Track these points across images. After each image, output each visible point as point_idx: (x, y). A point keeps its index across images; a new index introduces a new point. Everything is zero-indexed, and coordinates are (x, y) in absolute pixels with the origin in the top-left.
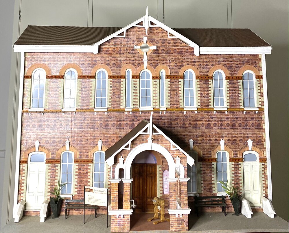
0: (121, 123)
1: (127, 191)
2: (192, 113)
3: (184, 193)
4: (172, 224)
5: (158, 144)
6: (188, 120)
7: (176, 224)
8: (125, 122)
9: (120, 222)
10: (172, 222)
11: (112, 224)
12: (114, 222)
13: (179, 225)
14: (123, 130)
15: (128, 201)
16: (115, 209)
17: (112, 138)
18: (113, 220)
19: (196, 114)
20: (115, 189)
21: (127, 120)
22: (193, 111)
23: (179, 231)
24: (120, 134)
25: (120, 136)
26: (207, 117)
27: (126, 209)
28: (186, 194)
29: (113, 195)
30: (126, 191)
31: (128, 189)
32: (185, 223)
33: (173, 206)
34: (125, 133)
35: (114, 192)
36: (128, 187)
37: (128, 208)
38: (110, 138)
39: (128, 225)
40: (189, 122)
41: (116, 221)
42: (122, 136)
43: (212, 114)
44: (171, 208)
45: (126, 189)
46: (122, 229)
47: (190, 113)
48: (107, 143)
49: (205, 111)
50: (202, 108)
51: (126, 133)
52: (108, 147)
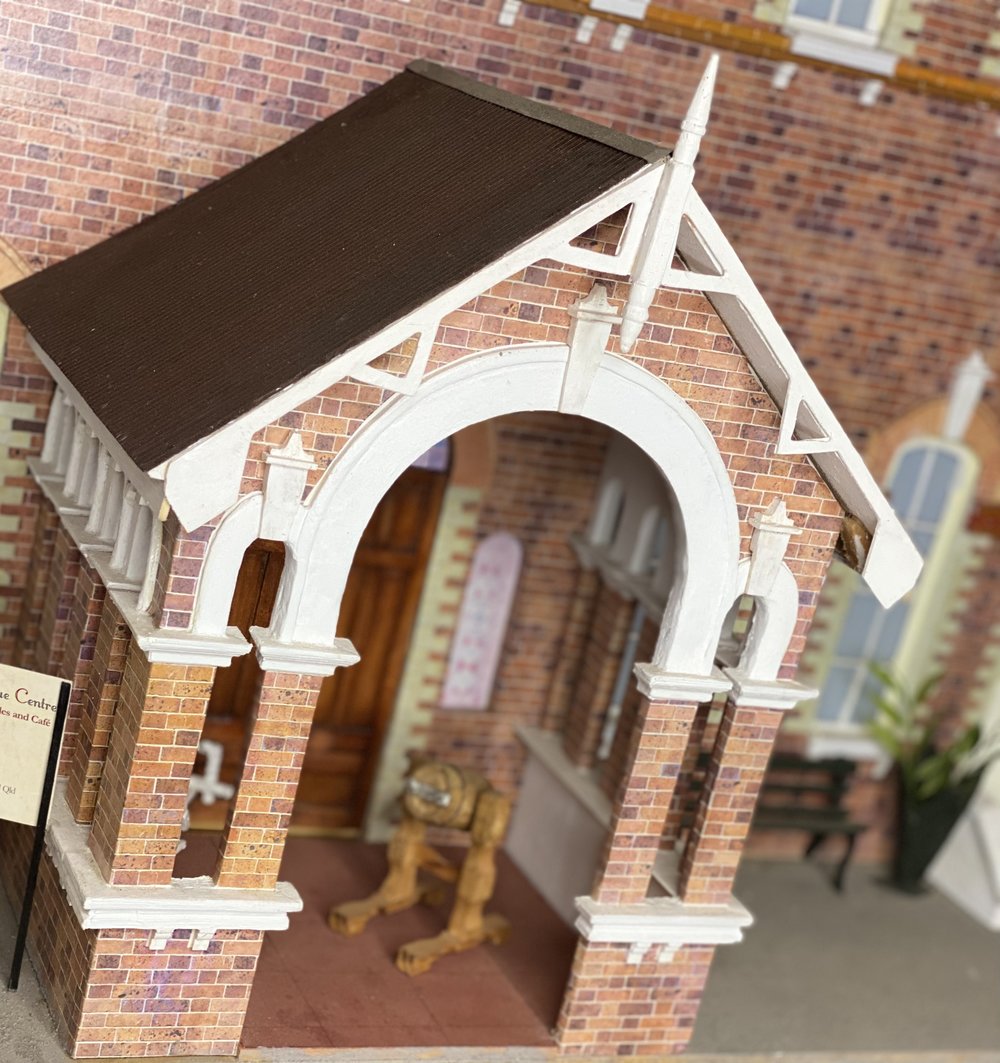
0: (191, 49)
1: (278, 743)
2: (839, 89)
3: (738, 793)
4: (580, 1009)
5: (648, 366)
6: (782, 147)
7: (609, 1008)
8: (239, 44)
9: (170, 977)
10: (590, 996)
11: (101, 992)
12: (121, 977)
13: (632, 1013)
14: (211, 120)
15: (270, 820)
16: (147, 878)
17: (85, 177)
18: (110, 961)
19: (861, 108)
20: (178, 721)
21: (262, 32)
22: (850, 77)
23: (625, 1050)
24: (168, 154)
25: (166, 176)
26: (935, 153)
27: (239, 881)
28: (746, 802)
29: (146, 769)
30: (269, 744)
31: (294, 728)
32: (677, 1001)
33: (626, 882)
34: (219, 157)
35: (166, 738)
36: (299, 713)
37: (258, 880)
38: (65, 175)
39: (232, 1006)
40: (785, 162)
41: (135, 977)
42: (185, 180)
43: (981, 136)
44: (610, 897)
45: (278, 726)
46: (177, 1032)
47: (823, 85)
48: (32, 216)
49: (937, 94)
50: (924, 64)
51: (230, 158)
52: (37, 260)
